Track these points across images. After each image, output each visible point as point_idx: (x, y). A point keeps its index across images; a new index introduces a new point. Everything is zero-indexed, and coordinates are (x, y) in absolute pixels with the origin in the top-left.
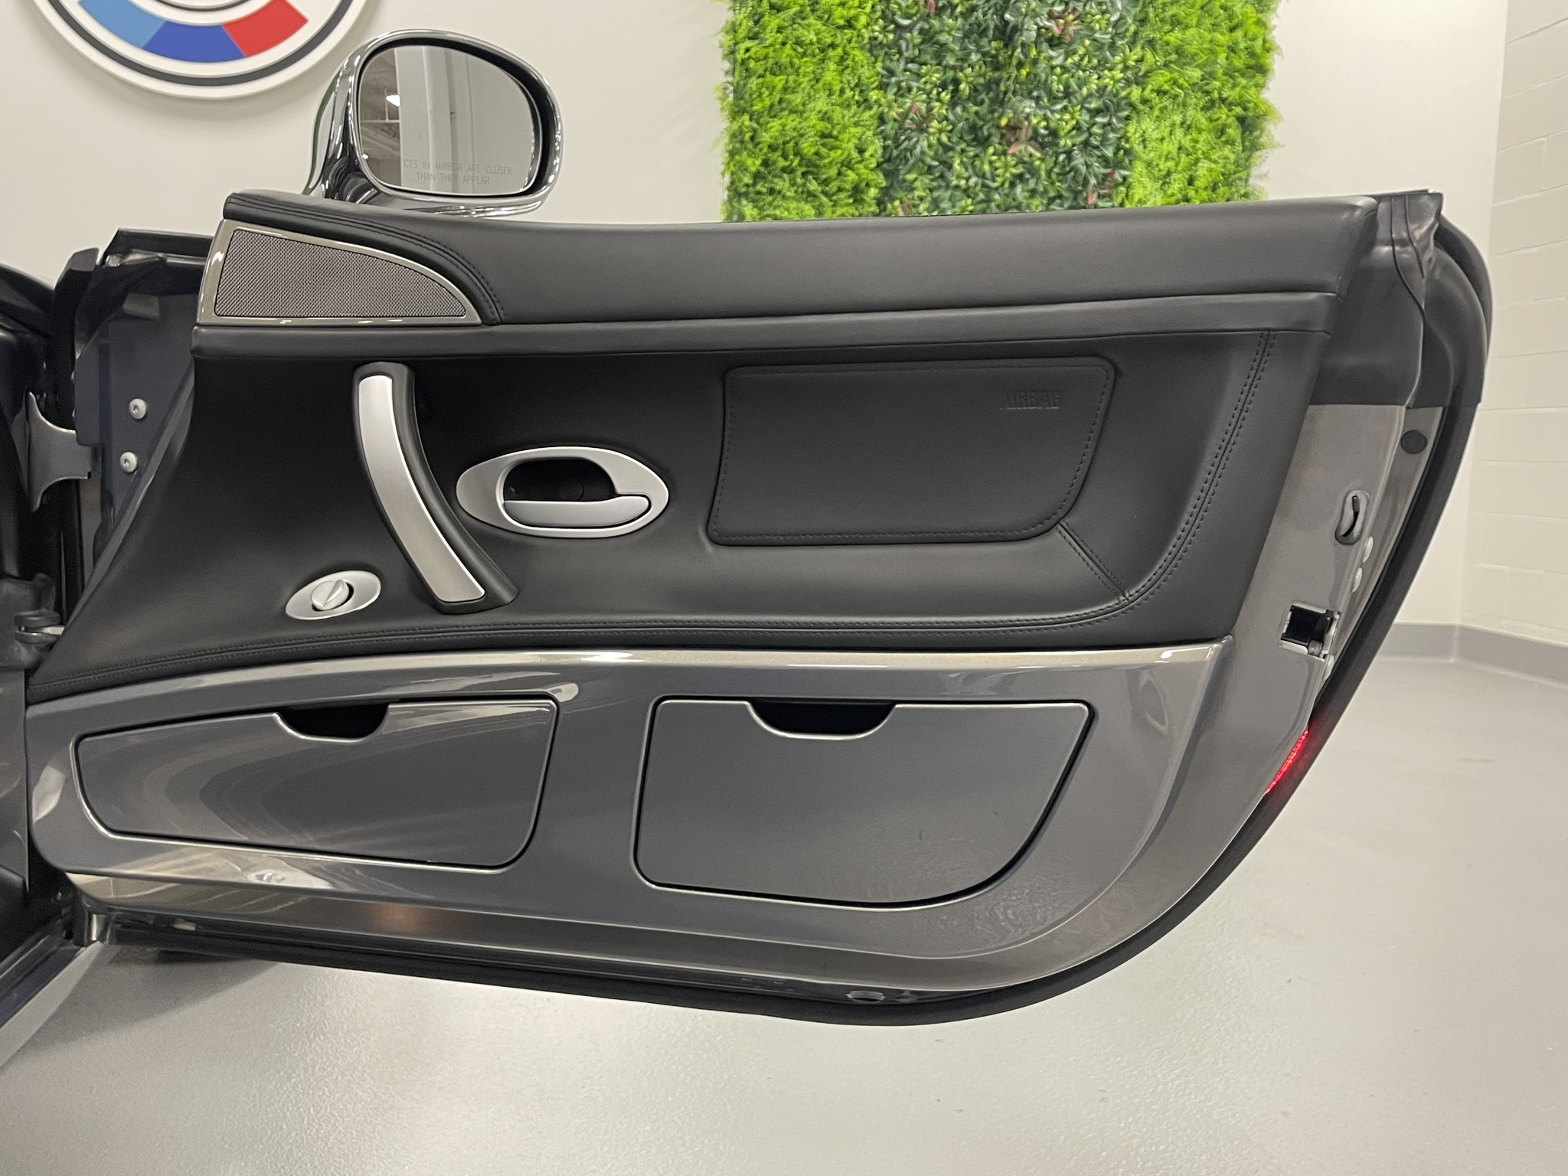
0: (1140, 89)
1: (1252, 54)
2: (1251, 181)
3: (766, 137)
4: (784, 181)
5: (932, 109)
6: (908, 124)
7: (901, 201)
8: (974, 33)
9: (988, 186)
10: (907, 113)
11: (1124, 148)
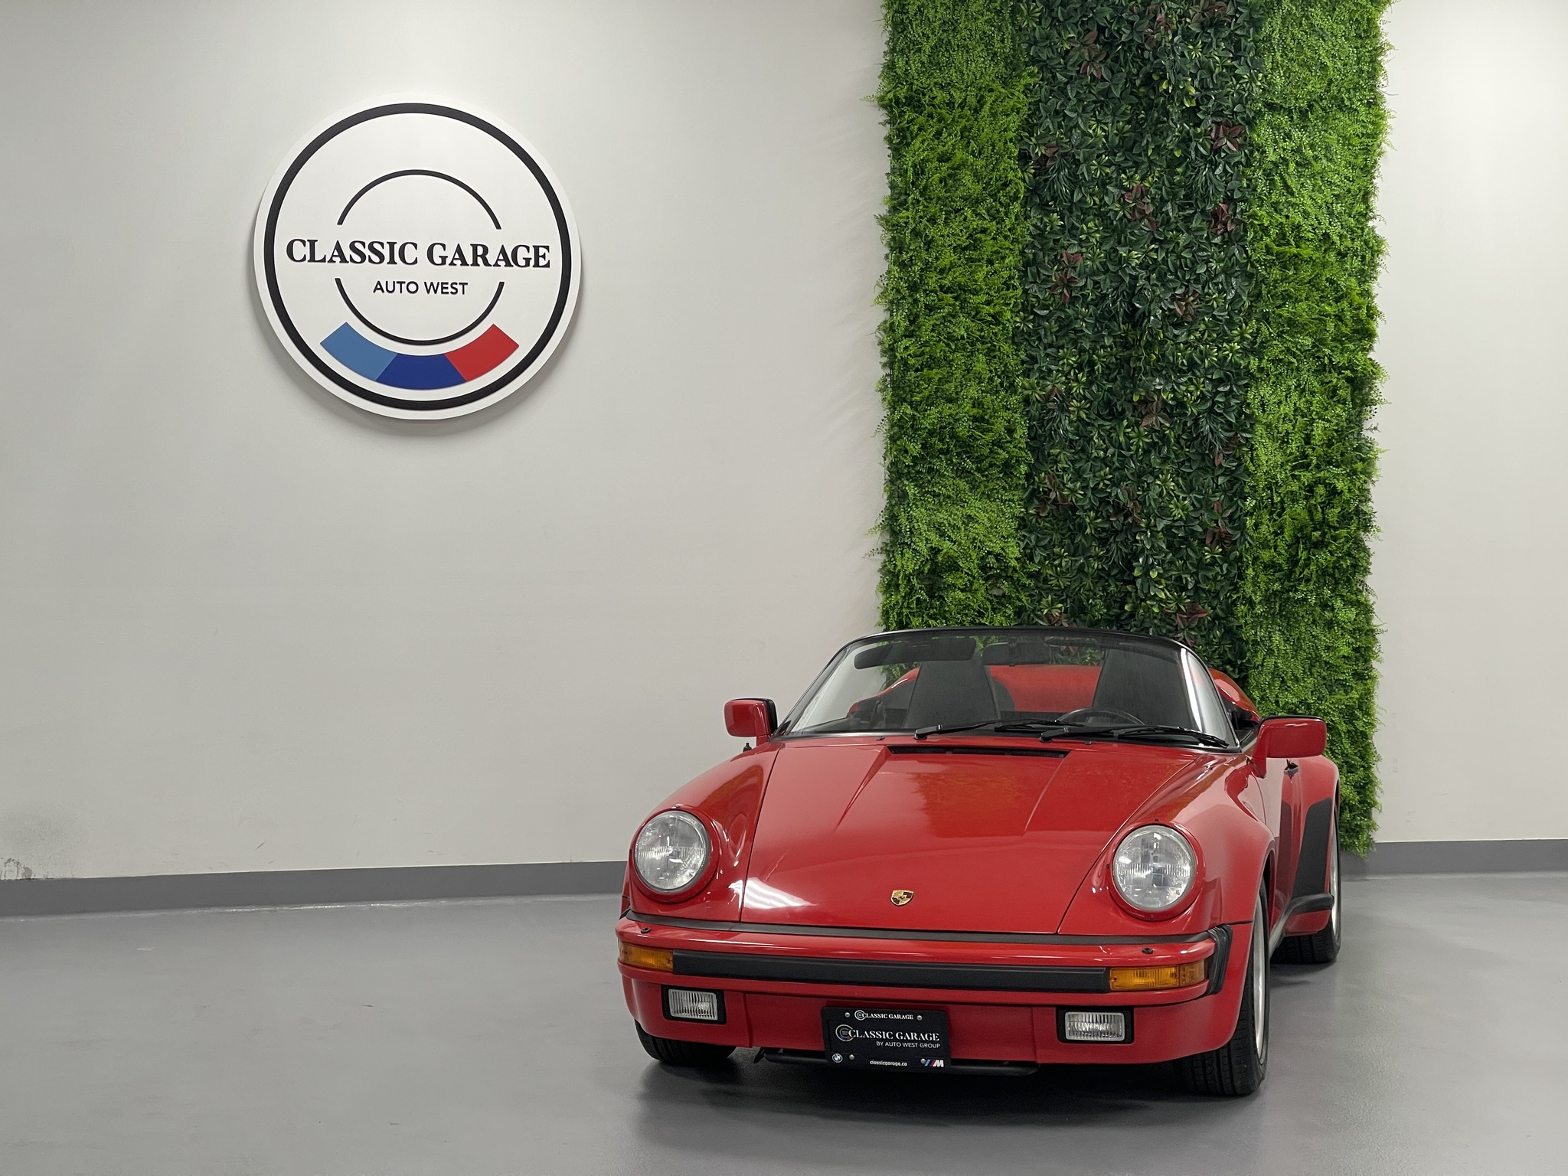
0: (1258, 360)
1: (1358, 320)
2: (1365, 435)
4: (941, 461)
5: (1071, 389)
6: (1050, 405)
7: (1047, 473)
8: (1104, 319)
9: (1123, 456)
10: (1049, 396)
11: (1245, 413)
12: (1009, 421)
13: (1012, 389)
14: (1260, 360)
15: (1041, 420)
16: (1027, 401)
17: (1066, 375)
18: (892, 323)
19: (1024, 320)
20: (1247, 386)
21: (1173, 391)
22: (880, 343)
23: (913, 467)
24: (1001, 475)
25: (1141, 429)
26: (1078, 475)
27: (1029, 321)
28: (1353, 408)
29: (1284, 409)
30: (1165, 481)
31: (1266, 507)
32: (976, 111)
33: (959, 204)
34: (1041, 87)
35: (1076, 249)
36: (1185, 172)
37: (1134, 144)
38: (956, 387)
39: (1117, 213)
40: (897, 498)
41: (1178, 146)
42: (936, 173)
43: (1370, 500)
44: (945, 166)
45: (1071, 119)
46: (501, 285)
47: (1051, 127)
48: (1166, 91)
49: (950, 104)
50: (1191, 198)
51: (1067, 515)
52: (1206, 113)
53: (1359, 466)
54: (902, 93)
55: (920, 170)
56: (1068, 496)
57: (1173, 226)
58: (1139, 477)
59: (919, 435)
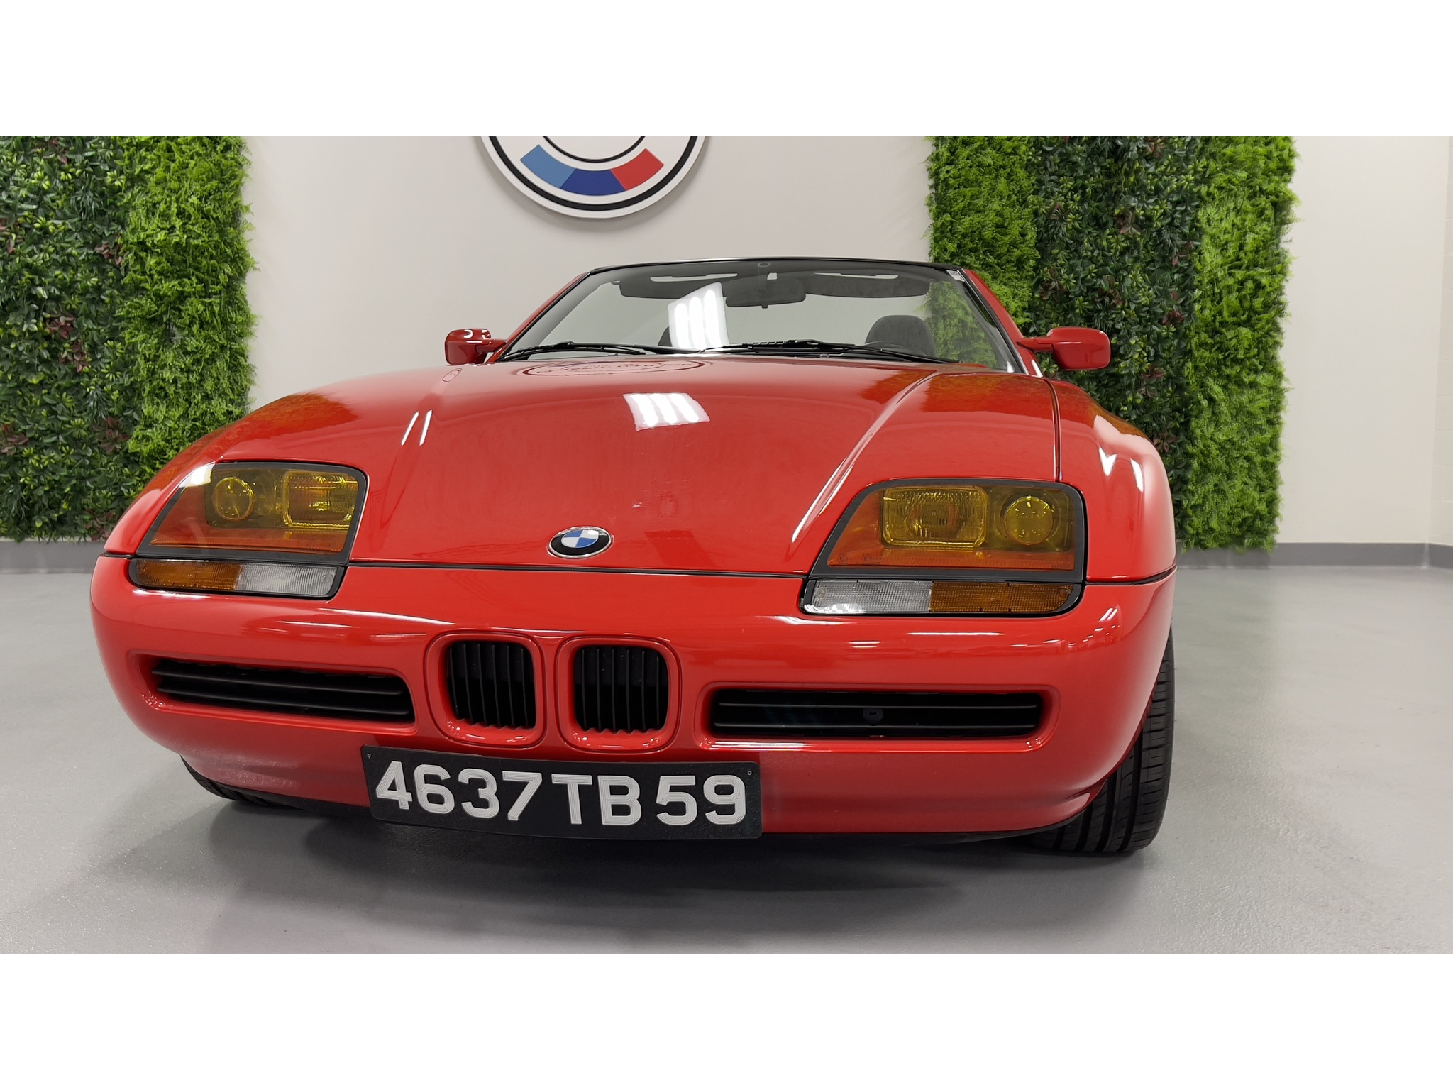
0: (1206, 187)
1: (1281, 159)
2: (1282, 245)
4: (971, 257)
5: (1068, 206)
6: (1054, 216)
7: (1049, 268)
8: (1095, 154)
9: (1106, 256)
10: (1053, 210)
11: (1196, 227)
12: (1022, 228)
13: (1024, 203)
14: (1209, 187)
15: (1046, 227)
16: (1036, 214)
17: (1065, 195)
18: (937, 154)
19: (1035, 154)
20: (1198, 206)
21: (1144, 209)
22: (928, 170)
23: (951, 261)
24: (1015, 269)
25: (1120, 236)
26: (1072, 269)
27: (1038, 155)
28: (1275, 225)
29: (1226, 224)
30: (1135, 276)
31: (1209, 296)
38: (983, 202)
43: (1284, 294)
51: (1063, 299)
53: (1278, 267)
56: (1064, 284)
58: (1117, 272)
59: (956, 237)
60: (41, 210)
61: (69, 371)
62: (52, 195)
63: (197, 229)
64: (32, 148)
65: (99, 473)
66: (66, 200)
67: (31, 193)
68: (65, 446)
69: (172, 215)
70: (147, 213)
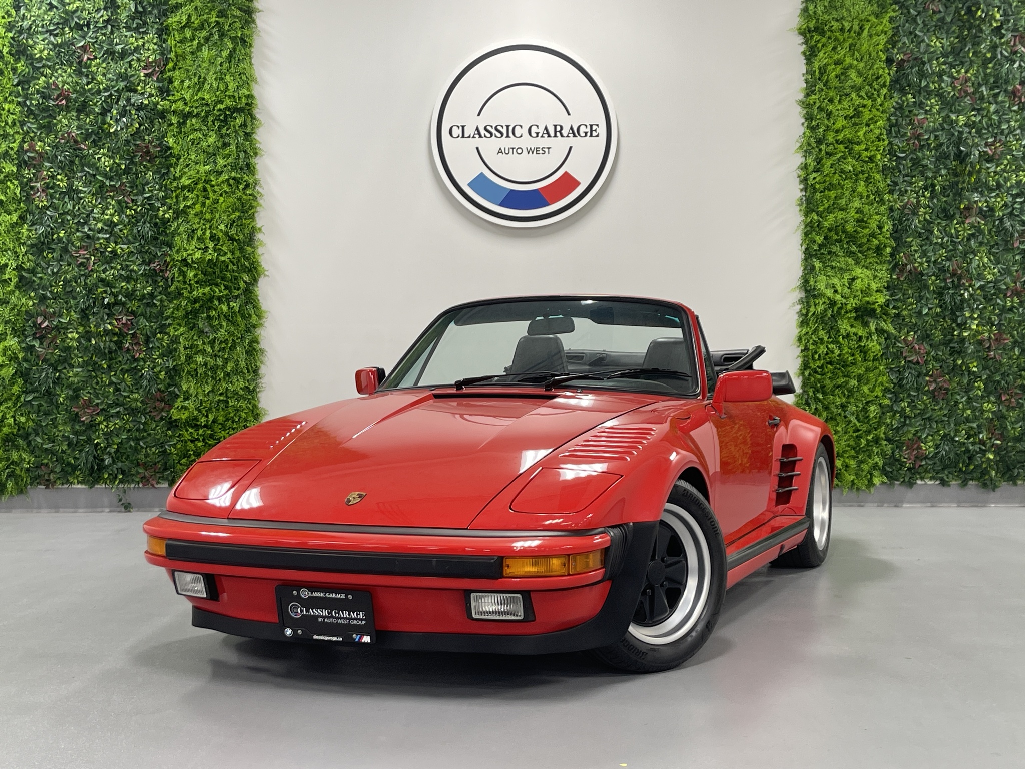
3: (826, 224)
4: (837, 247)
5: (920, 202)
6: (906, 211)
7: (904, 254)
8: (942, 158)
9: (955, 242)
10: (906, 205)
12: (879, 222)
13: (882, 202)
15: (900, 221)
16: (891, 209)
17: (917, 193)
18: (806, 164)
19: (890, 160)
21: (986, 201)
22: (799, 177)
23: (819, 250)
24: (875, 255)
25: (966, 225)
26: (924, 254)
27: (894, 161)
30: (981, 258)
32: (859, 34)
33: (847, 91)
34: (900, 18)
35: (923, 117)
36: (993, 67)
37: (961, 50)
38: (846, 201)
39: (949, 93)
40: (809, 270)
41: (989, 51)
42: (833, 72)
44: (839, 68)
45: (919, 36)
46: (571, 148)
47: (907, 41)
48: (981, 16)
49: (842, 30)
50: (998, 82)
51: (917, 277)
52: (1007, 30)
54: (812, 24)
55: (823, 70)
56: (918, 267)
57: (986, 100)
58: (965, 255)
59: (823, 231)
60: (112, 238)
61: (129, 358)
62: (120, 227)
63: (224, 248)
64: (106, 192)
65: (149, 435)
66: (129, 230)
67: (106, 226)
68: (126, 415)
69: (206, 239)
70: (188, 238)
